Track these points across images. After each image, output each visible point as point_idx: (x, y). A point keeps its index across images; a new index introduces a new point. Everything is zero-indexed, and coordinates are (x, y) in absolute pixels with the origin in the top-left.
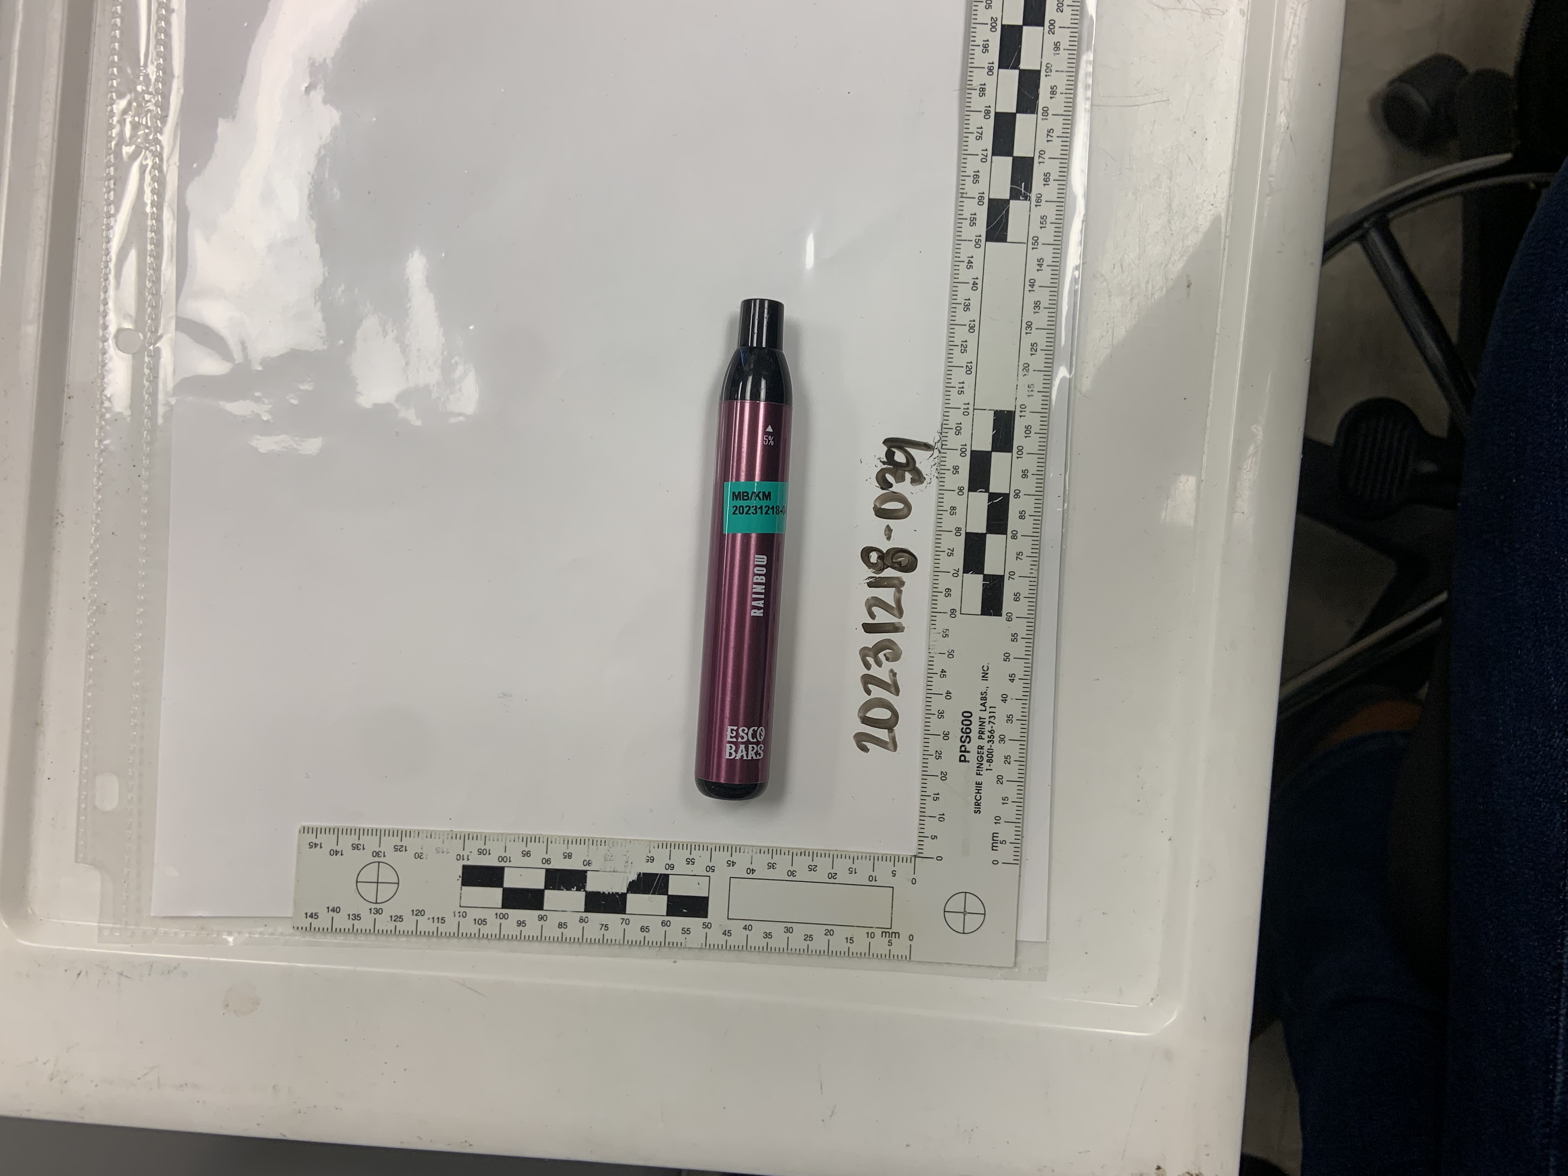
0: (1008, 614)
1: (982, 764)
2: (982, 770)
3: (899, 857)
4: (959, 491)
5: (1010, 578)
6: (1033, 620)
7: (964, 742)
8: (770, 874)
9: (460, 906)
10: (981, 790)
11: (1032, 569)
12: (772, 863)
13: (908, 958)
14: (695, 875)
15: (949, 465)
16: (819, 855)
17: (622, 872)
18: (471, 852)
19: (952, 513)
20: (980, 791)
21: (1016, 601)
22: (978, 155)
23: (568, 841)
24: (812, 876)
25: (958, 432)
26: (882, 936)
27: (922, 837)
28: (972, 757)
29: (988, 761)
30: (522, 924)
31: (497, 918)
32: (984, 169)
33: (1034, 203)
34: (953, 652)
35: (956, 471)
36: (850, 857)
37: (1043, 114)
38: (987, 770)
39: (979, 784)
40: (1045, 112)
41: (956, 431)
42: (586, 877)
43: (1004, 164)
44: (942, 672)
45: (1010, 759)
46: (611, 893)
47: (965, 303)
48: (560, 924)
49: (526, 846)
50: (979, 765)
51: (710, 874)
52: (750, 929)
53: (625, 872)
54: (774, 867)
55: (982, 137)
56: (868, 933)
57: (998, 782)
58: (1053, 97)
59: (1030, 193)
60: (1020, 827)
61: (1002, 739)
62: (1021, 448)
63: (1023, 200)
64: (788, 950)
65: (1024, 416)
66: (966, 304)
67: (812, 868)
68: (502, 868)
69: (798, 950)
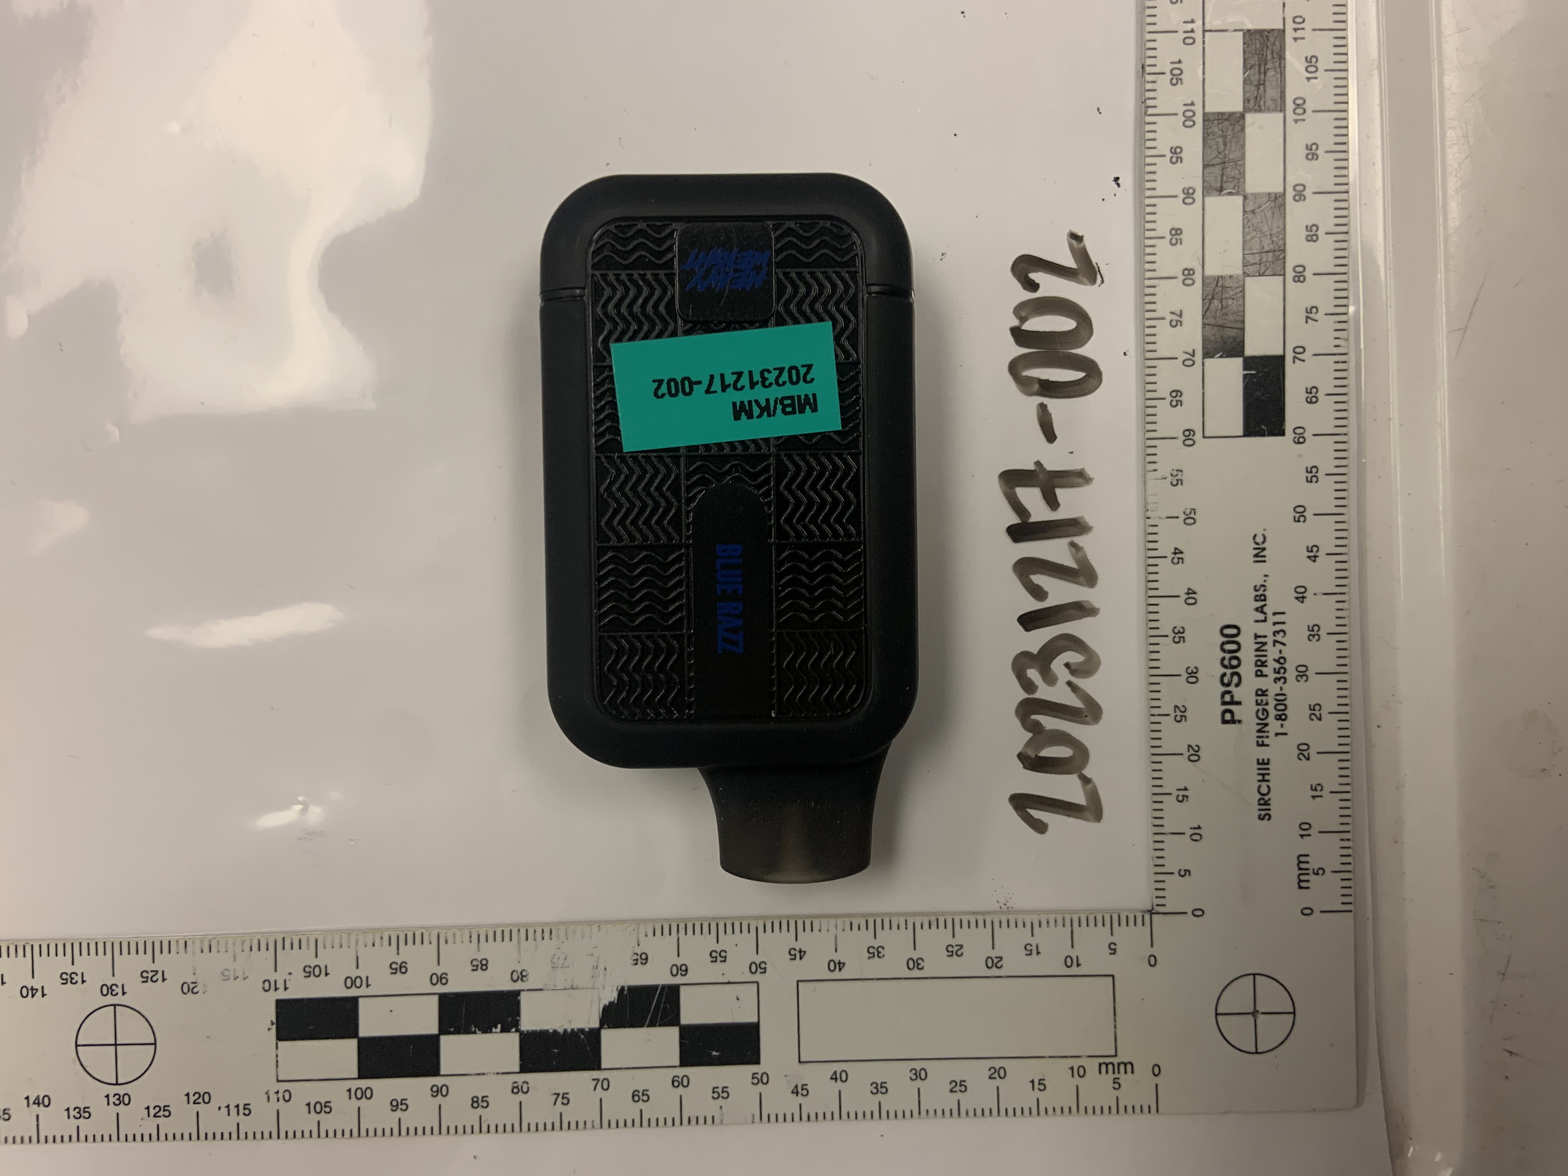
0: (1297, 431)
1: (1266, 725)
2: (1267, 737)
3: (1119, 916)
4: (1183, 196)
5: (1296, 360)
6: (1345, 438)
7: (1228, 685)
8: (875, 967)
9: (278, 1081)
10: (1268, 774)
11: (1338, 338)
12: (876, 947)
13: (1153, 1109)
14: (729, 983)
15: (1162, 147)
16: (965, 924)
17: (590, 989)
18: (290, 974)
19: (1174, 241)
20: (1267, 777)
21: (1311, 402)
23: (479, 935)
24: (955, 966)
25: (1176, 79)
26: (1100, 1072)
27: (1160, 872)
28: (1246, 712)
29: (1279, 718)
30: (400, 1106)
31: (350, 1098)
34: (1195, 514)
35: (1177, 157)
36: (1024, 923)
38: (1277, 734)
39: (1264, 764)
41: (1171, 76)
42: (518, 1003)
44: (1175, 553)
45: (1320, 710)
46: (569, 1030)
48: (475, 1099)
49: (398, 954)
50: (1261, 726)
51: (758, 977)
52: (844, 1078)
53: (593, 988)
54: (880, 955)
56: (1072, 1068)
57: (1301, 757)
60: (1348, 840)
61: (1302, 674)
62: (1301, 102)
64: (920, 1113)
65: (1303, 38)
67: (954, 951)
68: (353, 1002)
69: (939, 1113)
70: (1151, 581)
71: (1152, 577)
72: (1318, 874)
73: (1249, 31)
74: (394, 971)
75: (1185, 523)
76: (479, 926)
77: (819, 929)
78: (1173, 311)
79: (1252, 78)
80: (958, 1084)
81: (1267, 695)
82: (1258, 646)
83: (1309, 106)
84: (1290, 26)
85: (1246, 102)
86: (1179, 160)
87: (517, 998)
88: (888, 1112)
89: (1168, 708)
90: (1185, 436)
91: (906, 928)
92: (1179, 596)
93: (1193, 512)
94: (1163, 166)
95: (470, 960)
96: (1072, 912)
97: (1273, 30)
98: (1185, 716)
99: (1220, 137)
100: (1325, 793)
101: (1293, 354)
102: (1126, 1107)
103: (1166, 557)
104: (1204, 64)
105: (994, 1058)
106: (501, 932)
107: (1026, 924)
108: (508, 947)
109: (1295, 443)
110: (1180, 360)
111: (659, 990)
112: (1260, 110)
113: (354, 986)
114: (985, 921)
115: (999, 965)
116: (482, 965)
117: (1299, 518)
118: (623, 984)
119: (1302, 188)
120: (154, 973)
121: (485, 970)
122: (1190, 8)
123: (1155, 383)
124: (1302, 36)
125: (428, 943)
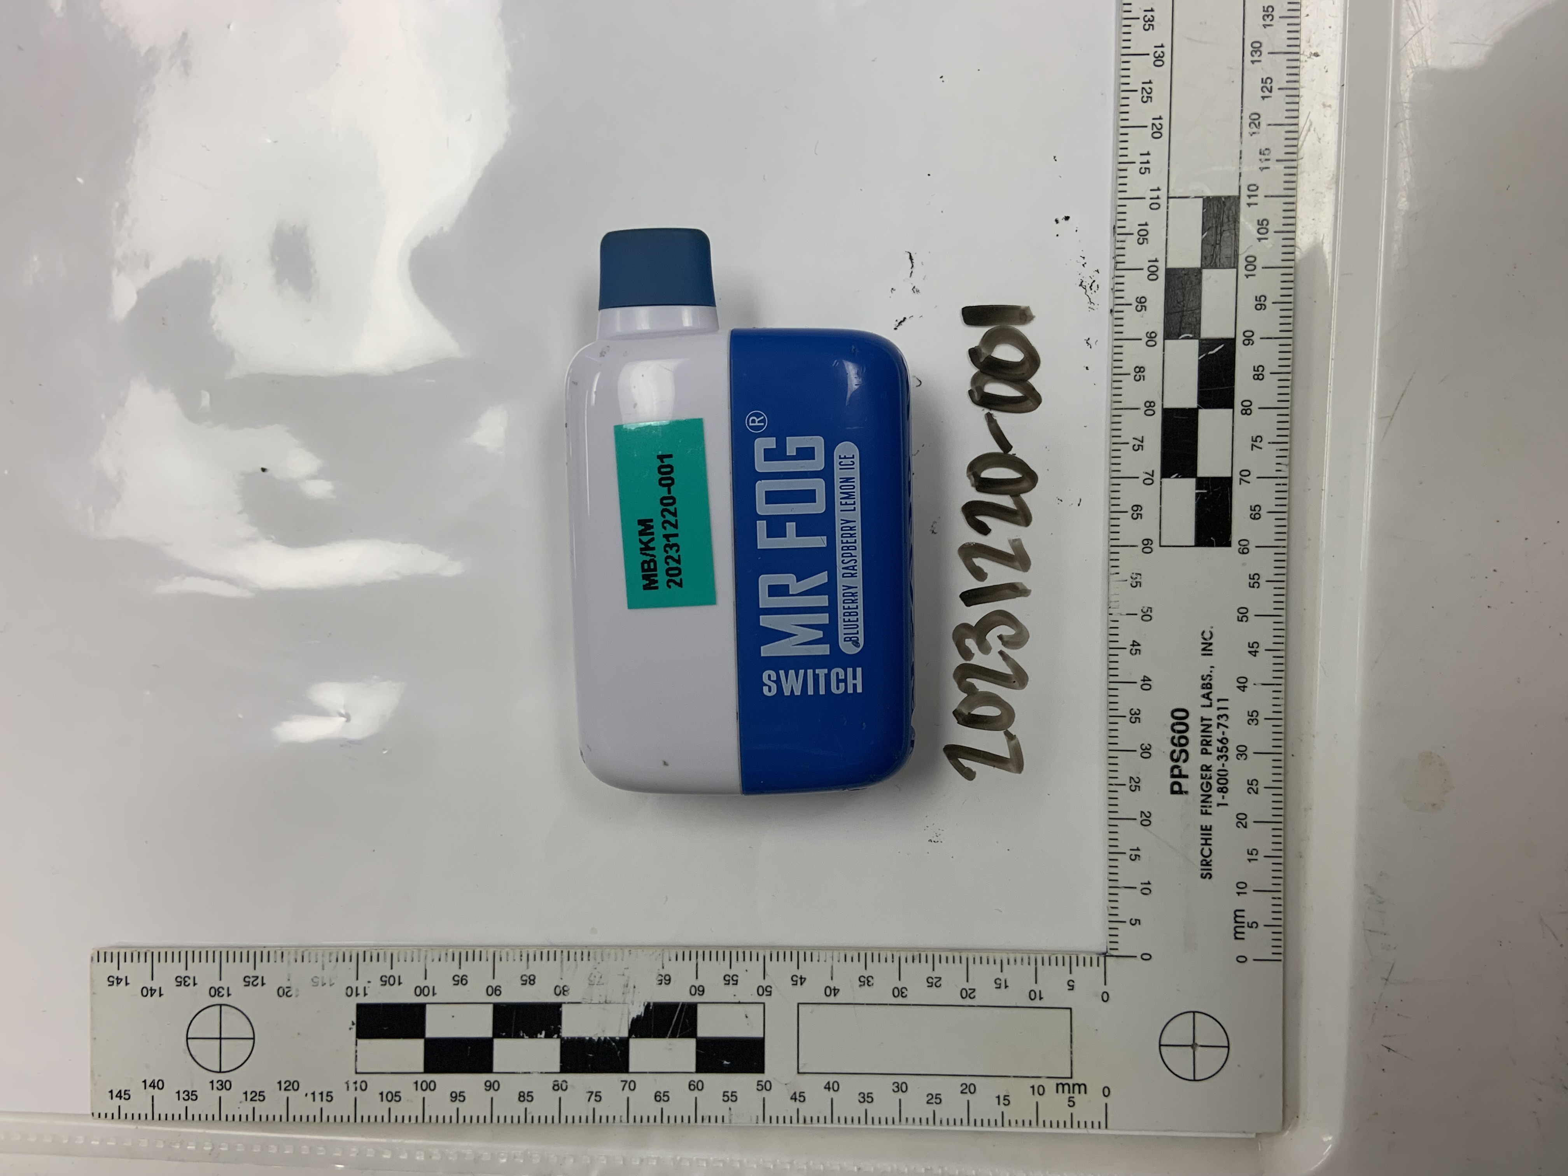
70: (1112, 668)
71: (1113, 665)
72: (1252, 927)
73: (1208, 197)
74: (456, 983)
75: (1143, 620)
76: (529, 946)
77: (817, 958)
78: (1136, 437)
79: (1209, 238)
80: (934, 1097)
81: (1211, 770)
82: (1203, 728)
83: (1259, 263)
84: (1245, 192)
85: (1204, 259)
86: (1144, 308)
87: (559, 1010)
88: (873, 1118)
89: (1123, 778)
90: (1143, 544)
91: (893, 961)
92: (1136, 683)
93: (1149, 609)
94: (1129, 313)
95: (520, 976)
96: (1037, 952)
97: (1229, 197)
98: (1139, 787)
99: (1179, 289)
100: (1260, 857)
101: (1240, 477)
102: (1079, 1123)
103: (1125, 648)
104: (1167, 226)
105: (966, 1076)
106: (547, 952)
107: (997, 962)
108: (553, 966)
109: (1240, 553)
110: (1141, 479)
111: (680, 1007)
112: (1215, 266)
113: (422, 995)
114: (961, 957)
115: (972, 996)
116: (531, 980)
117: (1242, 618)
118: (649, 1001)
119: (1251, 334)
120: (255, 978)
121: (533, 984)
122: (1156, 178)
123: (1119, 498)
124: (1255, 202)
125: (486, 959)
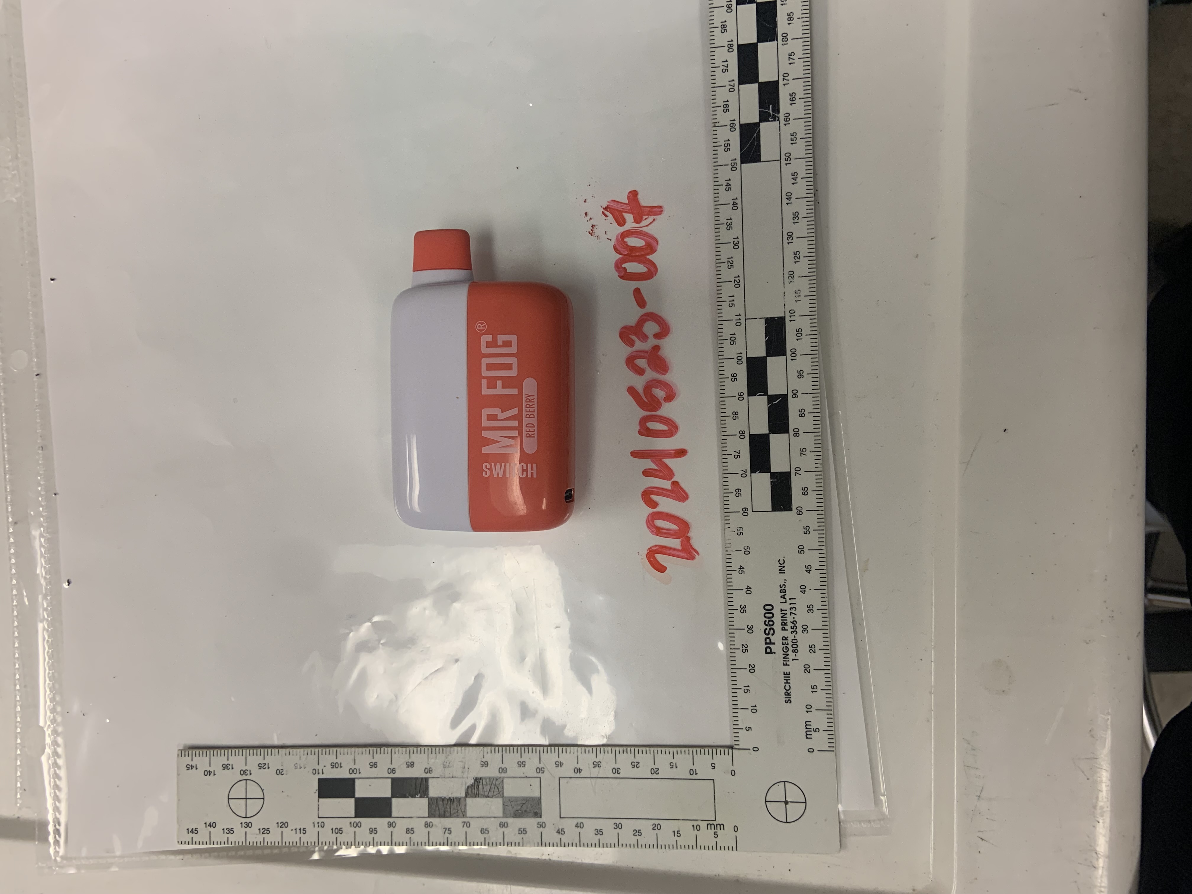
0: (798, 509)
1: (788, 655)
2: (789, 661)
3: (716, 750)
4: (739, 396)
5: (796, 474)
6: (823, 512)
7: (768, 634)
8: (597, 772)
9: (319, 817)
10: (790, 680)
11: (817, 463)
12: (597, 762)
13: (735, 848)
14: (526, 777)
15: (728, 374)
16: (640, 752)
17: (460, 778)
18: (325, 766)
19: (734, 418)
21: (805, 495)
22: (726, 86)
23: (410, 751)
24: (635, 773)
25: (733, 342)
26: (708, 829)
27: (736, 728)
28: (777, 648)
29: (794, 651)
30: (374, 831)
31: (351, 827)
32: (733, 98)
33: (782, 122)
34: (749, 549)
35: (734, 379)
37: (783, 40)
38: (793, 660)
39: (787, 674)
40: (784, 38)
41: (730, 341)
42: (428, 784)
43: (751, 91)
44: (740, 568)
45: (814, 648)
46: (451, 798)
47: (728, 222)
48: (408, 829)
49: (373, 758)
50: (786, 655)
51: (540, 775)
52: (581, 827)
53: (463, 778)
54: (599, 766)
55: (727, 69)
56: (693, 826)
57: (806, 671)
58: (791, 23)
59: (778, 114)
60: (831, 714)
61: (805, 629)
62: (794, 350)
63: (772, 121)
64: (619, 845)
66: (728, 224)
67: (635, 765)
68: (353, 780)
69: (628, 846)
70: (728, 582)
71: (729, 580)
72: (816, 731)
73: (767, 318)
74: (371, 766)
75: (745, 554)
77: (569, 751)
78: (736, 451)
79: (770, 340)
80: (637, 831)
81: (788, 640)
82: (782, 615)
83: (799, 353)
84: (788, 315)
85: (767, 352)
86: (736, 379)
87: (427, 781)
88: (603, 844)
89: (738, 645)
90: (743, 511)
91: (612, 752)
92: (743, 590)
94: (728, 382)
95: (406, 762)
96: (693, 747)
97: (780, 317)
98: (747, 650)
100: (819, 690)
101: (795, 471)
102: (721, 847)
103: (736, 571)
104: (746, 335)
105: (655, 819)
106: (420, 749)
107: (670, 753)
108: (424, 756)
109: (798, 514)
110: (740, 474)
111: (495, 780)
112: (774, 355)
113: (353, 774)
114: (650, 750)
115: (657, 772)
116: (411, 765)
117: (801, 551)
118: (477, 776)
119: (796, 392)
120: (264, 765)
121: (412, 767)
122: (739, 308)
123: (728, 485)
124: (794, 319)
125: (387, 753)
